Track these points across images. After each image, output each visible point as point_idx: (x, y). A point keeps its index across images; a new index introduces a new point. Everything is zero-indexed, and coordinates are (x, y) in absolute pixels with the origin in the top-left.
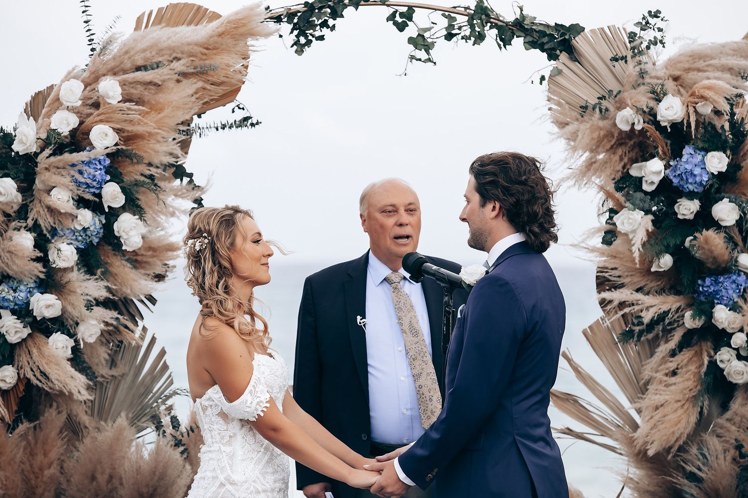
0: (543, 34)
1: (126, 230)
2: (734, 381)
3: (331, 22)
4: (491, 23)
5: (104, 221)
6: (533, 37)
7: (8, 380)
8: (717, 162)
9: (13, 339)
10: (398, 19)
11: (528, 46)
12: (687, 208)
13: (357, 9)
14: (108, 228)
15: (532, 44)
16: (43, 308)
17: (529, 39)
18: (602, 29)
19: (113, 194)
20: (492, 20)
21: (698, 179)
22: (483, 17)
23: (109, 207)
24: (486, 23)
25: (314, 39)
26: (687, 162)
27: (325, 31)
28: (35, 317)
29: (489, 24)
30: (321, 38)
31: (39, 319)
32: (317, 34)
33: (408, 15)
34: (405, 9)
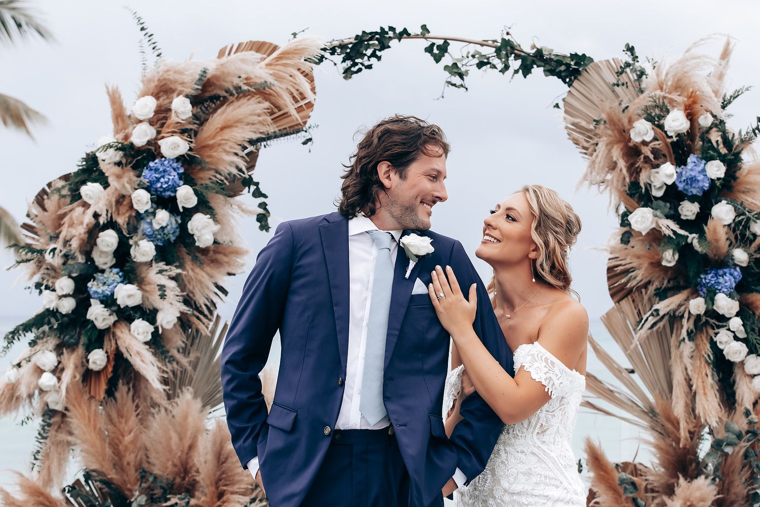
0: (559, 63)
1: (199, 228)
2: (732, 360)
3: (378, 53)
4: (515, 54)
5: (180, 221)
6: (551, 65)
7: (98, 362)
8: (716, 170)
9: (101, 325)
10: (436, 51)
11: (548, 73)
12: (689, 210)
13: (400, 41)
14: (183, 227)
15: (551, 72)
16: (126, 298)
17: (548, 67)
18: (608, 61)
19: (186, 196)
20: (516, 52)
21: (701, 184)
22: (509, 48)
23: (183, 207)
24: (511, 54)
25: (363, 68)
26: (691, 170)
27: (373, 60)
28: (119, 306)
29: (513, 55)
30: (369, 67)
31: (122, 307)
32: (367, 63)
33: (444, 49)
34: (441, 42)
